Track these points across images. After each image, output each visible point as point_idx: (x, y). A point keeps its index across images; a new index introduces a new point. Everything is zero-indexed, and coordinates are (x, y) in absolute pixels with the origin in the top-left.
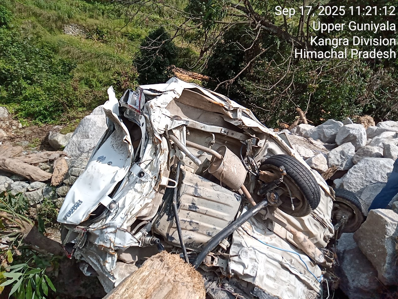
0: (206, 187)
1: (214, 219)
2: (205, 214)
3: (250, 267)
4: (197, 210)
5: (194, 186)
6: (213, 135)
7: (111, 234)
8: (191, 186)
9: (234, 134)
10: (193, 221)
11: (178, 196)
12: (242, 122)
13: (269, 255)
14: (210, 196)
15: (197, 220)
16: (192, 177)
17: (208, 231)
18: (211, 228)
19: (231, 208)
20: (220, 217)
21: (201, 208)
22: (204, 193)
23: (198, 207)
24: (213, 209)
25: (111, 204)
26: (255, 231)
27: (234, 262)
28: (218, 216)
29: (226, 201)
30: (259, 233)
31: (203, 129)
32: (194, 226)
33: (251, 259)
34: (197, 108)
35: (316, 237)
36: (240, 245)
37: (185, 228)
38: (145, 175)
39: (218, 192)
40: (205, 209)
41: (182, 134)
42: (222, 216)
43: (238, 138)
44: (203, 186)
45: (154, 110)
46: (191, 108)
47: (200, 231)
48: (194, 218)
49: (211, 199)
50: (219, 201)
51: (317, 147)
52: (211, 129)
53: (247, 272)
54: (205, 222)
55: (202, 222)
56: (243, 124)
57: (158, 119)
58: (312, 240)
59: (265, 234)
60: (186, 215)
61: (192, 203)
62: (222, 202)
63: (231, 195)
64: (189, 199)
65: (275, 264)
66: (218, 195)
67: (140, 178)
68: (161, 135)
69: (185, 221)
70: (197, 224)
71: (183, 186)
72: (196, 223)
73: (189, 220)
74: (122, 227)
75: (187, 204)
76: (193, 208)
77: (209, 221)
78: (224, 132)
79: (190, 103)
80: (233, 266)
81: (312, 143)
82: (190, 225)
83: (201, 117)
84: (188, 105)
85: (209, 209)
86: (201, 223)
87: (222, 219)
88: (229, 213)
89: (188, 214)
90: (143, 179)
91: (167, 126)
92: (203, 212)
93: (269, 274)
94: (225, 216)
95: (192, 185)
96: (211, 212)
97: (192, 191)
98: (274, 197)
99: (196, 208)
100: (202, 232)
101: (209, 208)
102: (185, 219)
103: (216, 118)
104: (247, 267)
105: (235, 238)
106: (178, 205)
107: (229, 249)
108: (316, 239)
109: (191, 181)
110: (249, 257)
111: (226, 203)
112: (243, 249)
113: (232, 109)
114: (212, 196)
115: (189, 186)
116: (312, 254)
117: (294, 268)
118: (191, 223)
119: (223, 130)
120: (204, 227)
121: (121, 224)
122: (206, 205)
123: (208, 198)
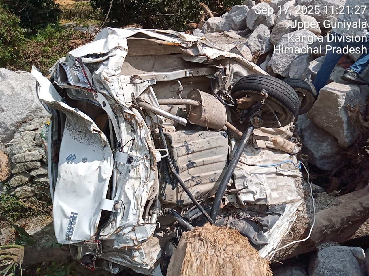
0: (194, 140)
1: (212, 164)
2: (203, 165)
3: (258, 192)
4: (195, 165)
5: (184, 145)
6: (179, 81)
7: (130, 233)
8: (181, 146)
9: (199, 72)
10: (195, 176)
11: (174, 162)
12: (207, 57)
13: (267, 172)
14: (201, 146)
15: (197, 174)
16: (179, 137)
17: (211, 178)
18: (212, 175)
19: (222, 148)
20: (217, 161)
21: (197, 161)
22: (196, 147)
23: (194, 161)
24: (208, 157)
26: (246, 156)
27: (243, 194)
28: (215, 161)
29: (217, 144)
30: (250, 157)
31: (166, 79)
32: (196, 180)
33: (256, 184)
34: (147, 56)
35: (285, 133)
36: (243, 177)
37: (190, 186)
38: (135, 158)
39: (207, 139)
40: (201, 160)
41: (151, 96)
42: (218, 159)
43: (204, 75)
44: (192, 140)
45: (111, 82)
46: (140, 59)
47: (204, 182)
48: (194, 173)
49: (204, 149)
50: (211, 147)
51: (234, 38)
52: (174, 75)
53: (257, 197)
54: (205, 172)
55: (203, 172)
57: (120, 92)
58: (282, 136)
59: (255, 154)
60: (187, 174)
61: (188, 162)
62: (214, 147)
63: (219, 136)
64: (184, 160)
65: (273, 177)
66: (208, 142)
67: (131, 164)
68: (130, 108)
69: (188, 181)
70: (199, 177)
71: (174, 150)
72: (197, 177)
73: (190, 178)
74: (139, 223)
75: (185, 165)
76: (191, 165)
77: (208, 169)
78: (189, 74)
79: (137, 53)
80: (244, 198)
81: (228, 36)
82: (193, 181)
83: (156, 66)
84: (135, 56)
85: (204, 159)
86: (203, 175)
87: (219, 162)
88: (222, 153)
89: (188, 173)
90: (134, 164)
91: (133, 95)
92: (200, 165)
93: (272, 188)
94: (221, 158)
95: (181, 145)
96: (208, 161)
97: (184, 150)
98: (258, 120)
99: (193, 163)
100: (205, 182)
101: (204, 158)
102: (187, 179)
103: (174, 61)
104: (255, 193)
105: (237, 173)
106: (177, 170)
107: (233, 184)
108: (286, 134)
109: (179, 141)
110: (254, 183)
111: (217, 145)
112: (247, 179)
113: (191, 45)
114: (204, 145)
115: (180, 147)
116: (290, 149)
117: (284, 170)
118: (193, 178)
119: (188, 73)
120: (206, 176)
121: (136, 221)
122: (201, 157)
123: (201, 150)
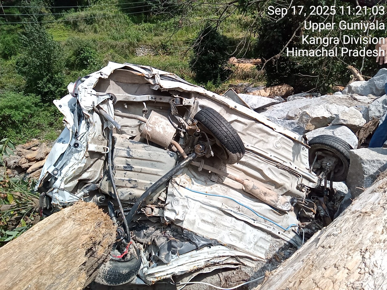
0: (138, 149)
1: (150, 175)
2: (141, 172)
3: (181, 213)
4: (133, 169)
5: (126, 149)
6: (144, 103)
8: (122, 150)
9: (162, 99)
10: (132, 179)
11: (112, 159)
14: (141, 155)
15: (135, 178)
16: (123, 142)
17: (146, 187)
18: (148, 184)
19: (164, 164)
20: (154, 173)
21: (136, 167)
22: (136, 154)
23: (133, 166)
24: (147, 167)
25: (54, 171)
26: (195, 183)
27: (168, 210)
28: (152, 173)
29: (157, 158)
30: (199, 185)
31: (135, 100)
32: (134, 183)
33: (183, 206)
35: (284, 186)
36: (173, 195)
37: (125, 186)
39: (150, 152)
40: (140, 167)
42: (156, 172)
43: (167, 102)
44: (135, 148)
47: (139, 187)
48: (132, 176)
49: (143, 158)
50: (151, 159)
51: (362, 103)
52: (141, 98)
53: (178, 217)
54: (143, 180)
55: (140, 179)
56: (161, 87)
57: (83, 98)
58: (280, 190)
60: (124, 175)
61: (127, 164)
62: (154, 160)
63: (163, 153)
64: (122, 161)
65: (212, 210)
66: (149, 154)
69: (123, 180)
70: (136, 181)
71: (115, 150)
72: (134, 181)
73: (128, 179)
75: (122, 166)
76: (128, 168)
77: (146, 178)
78: (152, 98)
79: (127, 81)
80: (167, 214)
81: (355, 99)
82: (130, 183)
83: (138, 91)
85: (143, 168)
86: (140, 181)
87: (156, 175)
88: (162, 169)
89: (125, 174)
90: (79, 149)
91: (93, 103)
92: (138, 171)
93: (204, 219)
94: (159, 172)
95: (123, 148)
96: (146, 170)
97: (124, 153)
98: (201, 148)
99: (132, 167)
100: (140, 188)
101: (144, 166)
102: (123, 178)
103: (146, 88)
104: (177, 213)
105: (170, 190)
106: (113, 167)
107: (166, 199)
109: (122, 145)
110: (180, 204)
111: (158, 160)
112: (175, 198)
113: (152, 76)
114: (144, 155)
115: (121, 149)
117: (242, 215)
118: (130, 181)
119: (150, 97)
120: (142, 183)
122: (140, 164)
123: (140, 158)
